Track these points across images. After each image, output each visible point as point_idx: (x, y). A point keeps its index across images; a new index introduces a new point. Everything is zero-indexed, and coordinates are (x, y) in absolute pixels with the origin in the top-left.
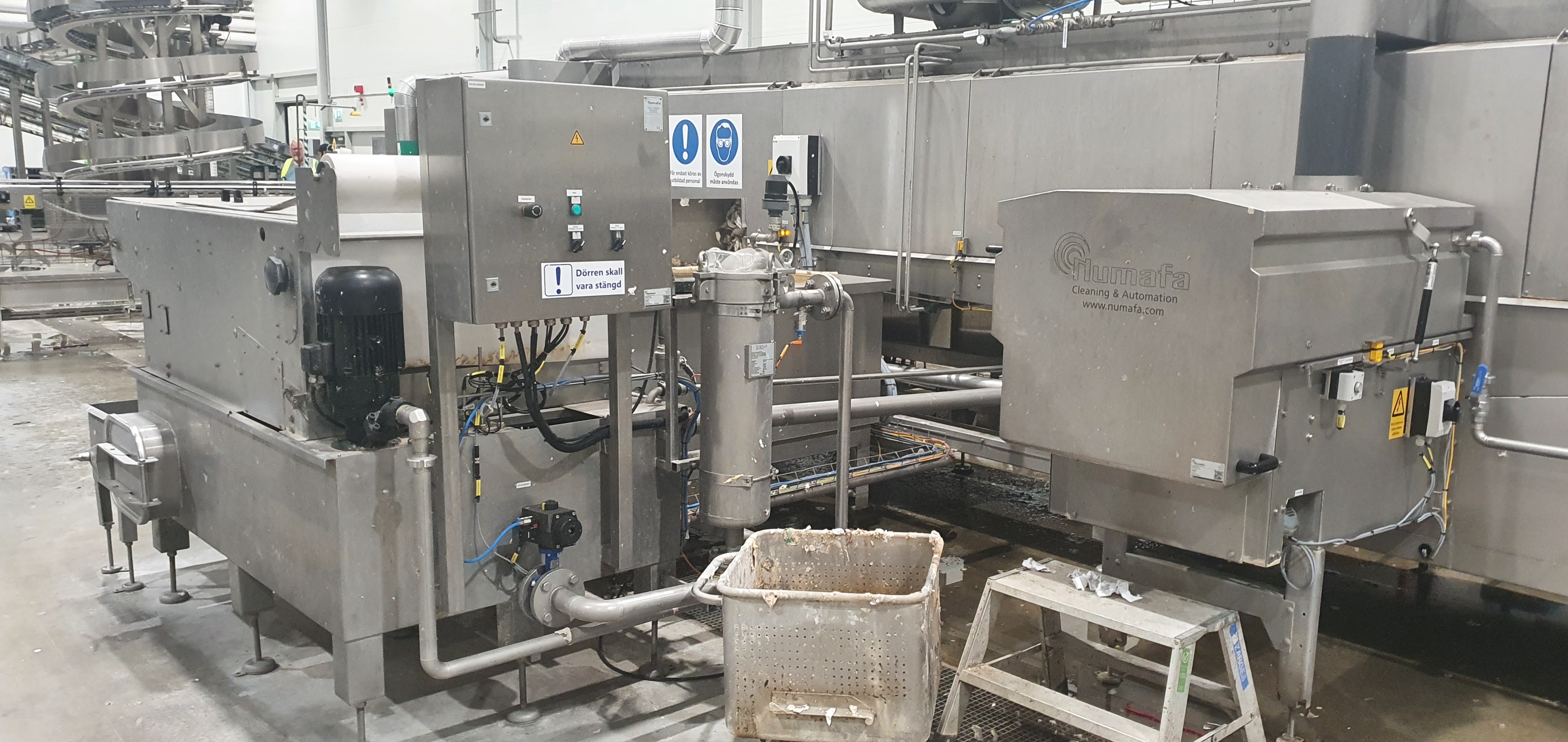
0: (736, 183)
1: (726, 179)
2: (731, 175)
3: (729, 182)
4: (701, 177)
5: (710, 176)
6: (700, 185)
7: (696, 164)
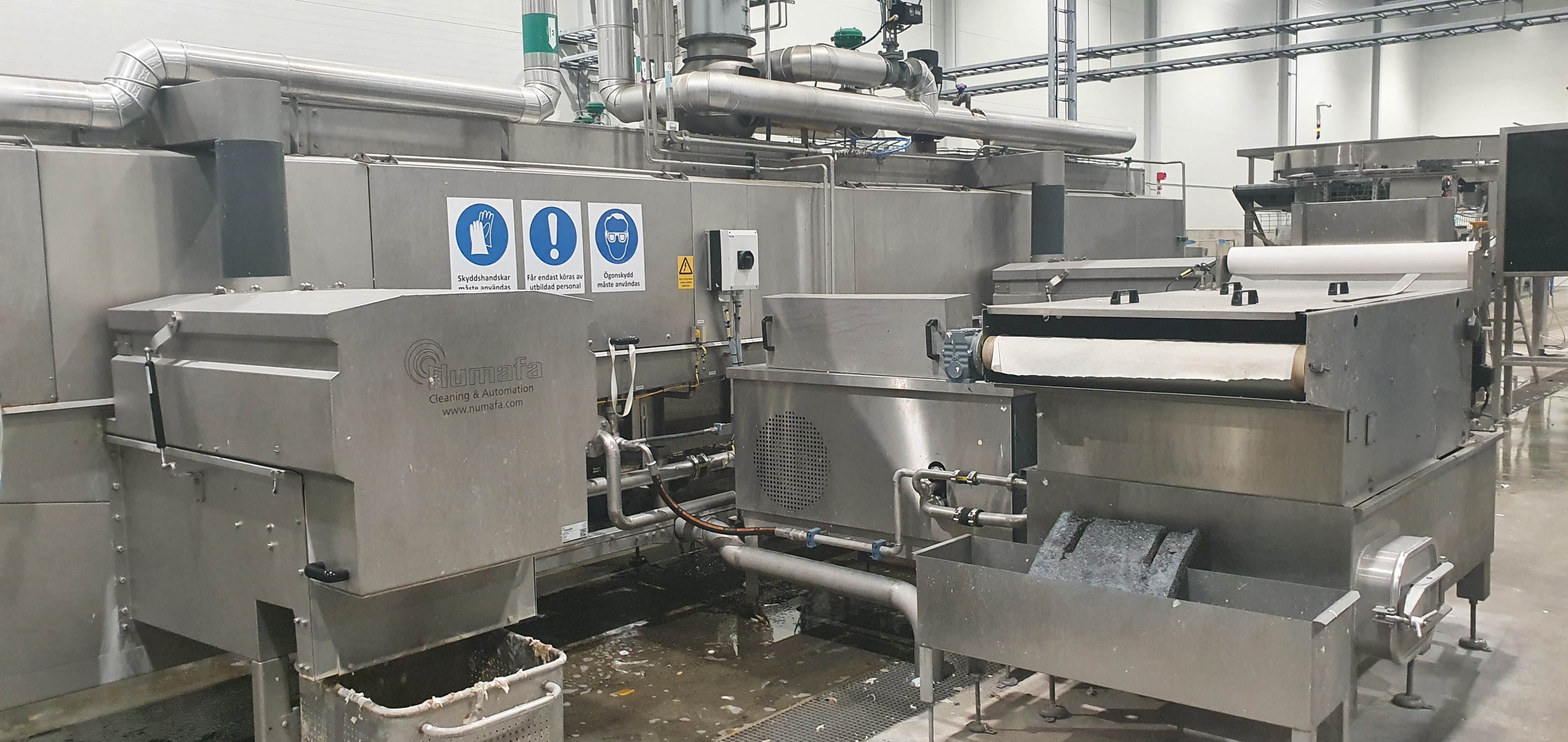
0: (637, 284)
1: (622, 280)
2: (630, 275)
3: (627, 284)
4: (582, 281)
5: (597, 277)
6: (582, 291)
7: (575, 264)
